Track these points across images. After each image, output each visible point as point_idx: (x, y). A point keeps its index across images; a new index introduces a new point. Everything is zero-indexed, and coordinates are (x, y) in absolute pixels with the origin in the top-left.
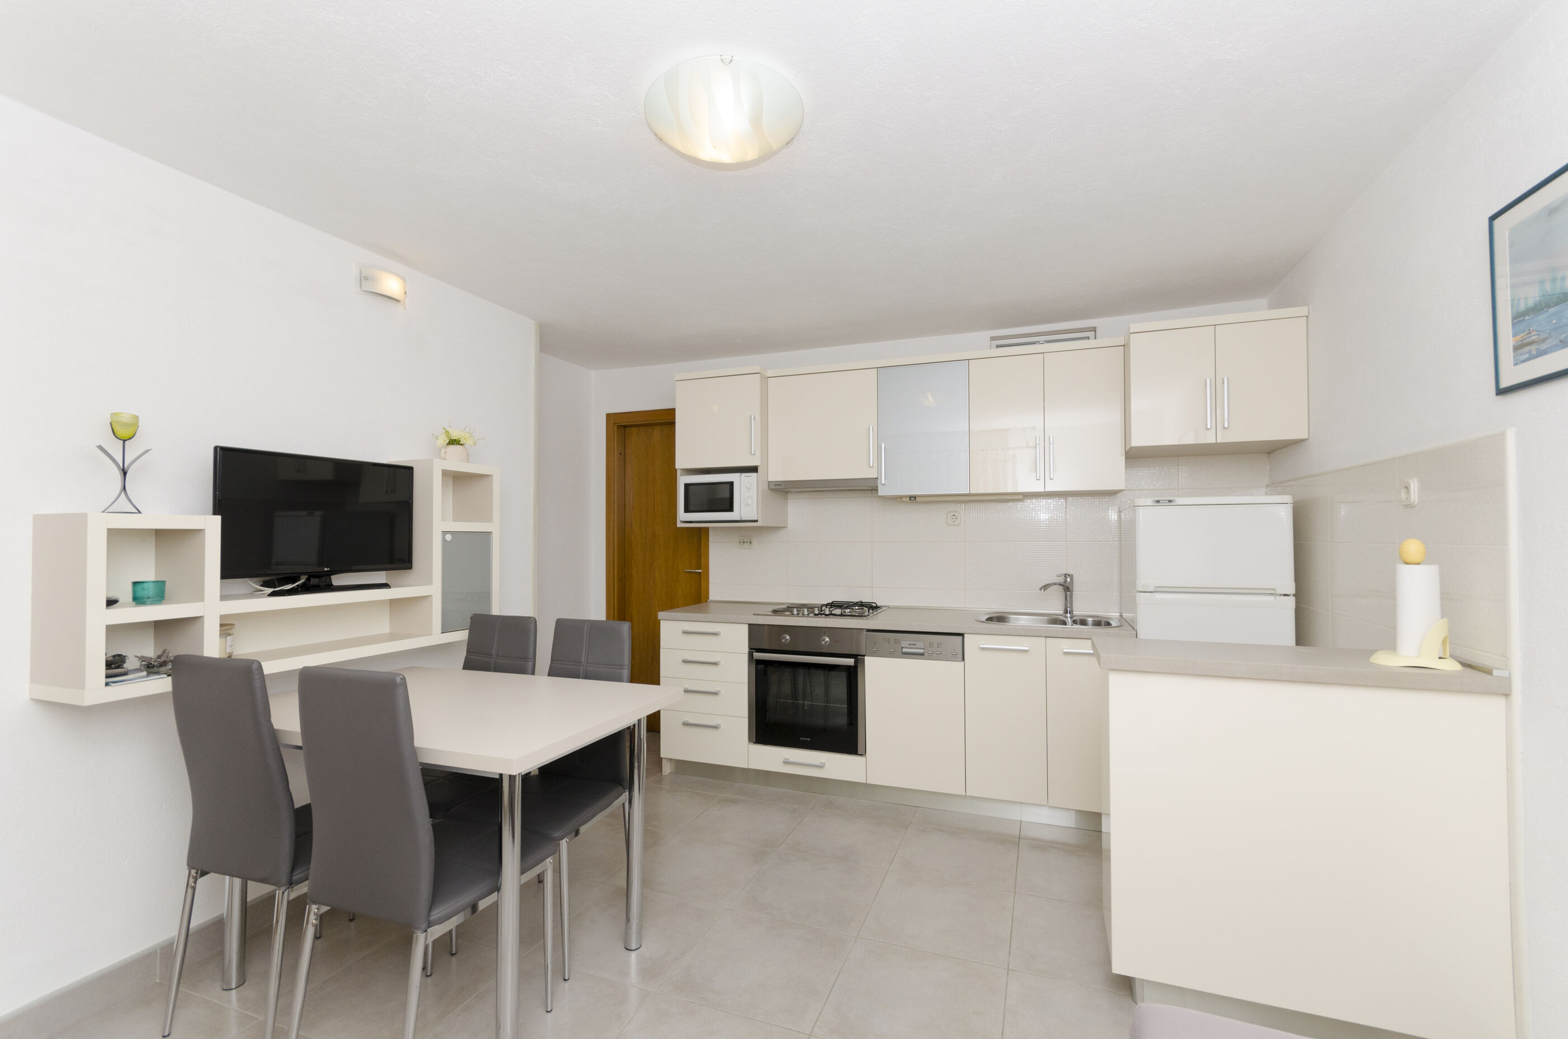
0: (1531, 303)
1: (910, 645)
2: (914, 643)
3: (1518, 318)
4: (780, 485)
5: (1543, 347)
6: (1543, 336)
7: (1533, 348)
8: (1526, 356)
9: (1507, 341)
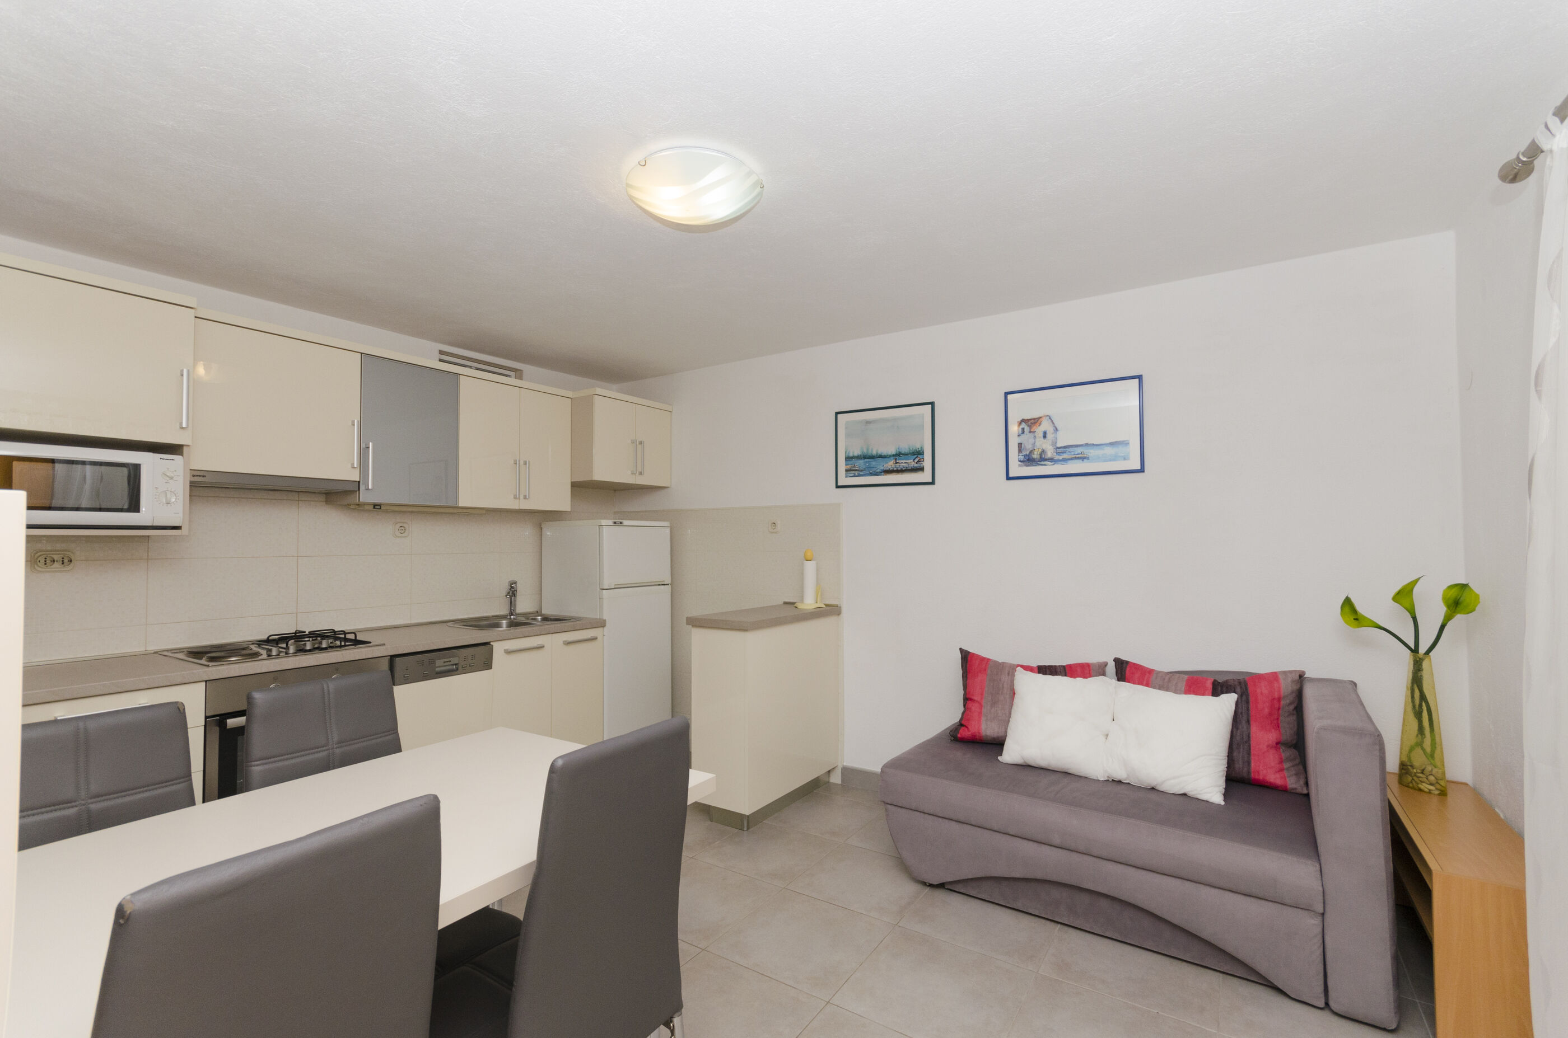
0: (856, 454)
1: (444, 662)
2: (449, 660)
3: (848, 458)
4: (204, 476)
5: (862, 473)
6: (861, 469)
7: (856, 473)
8: (853, 475)
9: (842, 466)
